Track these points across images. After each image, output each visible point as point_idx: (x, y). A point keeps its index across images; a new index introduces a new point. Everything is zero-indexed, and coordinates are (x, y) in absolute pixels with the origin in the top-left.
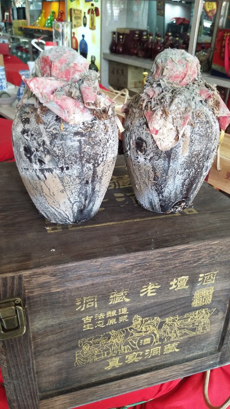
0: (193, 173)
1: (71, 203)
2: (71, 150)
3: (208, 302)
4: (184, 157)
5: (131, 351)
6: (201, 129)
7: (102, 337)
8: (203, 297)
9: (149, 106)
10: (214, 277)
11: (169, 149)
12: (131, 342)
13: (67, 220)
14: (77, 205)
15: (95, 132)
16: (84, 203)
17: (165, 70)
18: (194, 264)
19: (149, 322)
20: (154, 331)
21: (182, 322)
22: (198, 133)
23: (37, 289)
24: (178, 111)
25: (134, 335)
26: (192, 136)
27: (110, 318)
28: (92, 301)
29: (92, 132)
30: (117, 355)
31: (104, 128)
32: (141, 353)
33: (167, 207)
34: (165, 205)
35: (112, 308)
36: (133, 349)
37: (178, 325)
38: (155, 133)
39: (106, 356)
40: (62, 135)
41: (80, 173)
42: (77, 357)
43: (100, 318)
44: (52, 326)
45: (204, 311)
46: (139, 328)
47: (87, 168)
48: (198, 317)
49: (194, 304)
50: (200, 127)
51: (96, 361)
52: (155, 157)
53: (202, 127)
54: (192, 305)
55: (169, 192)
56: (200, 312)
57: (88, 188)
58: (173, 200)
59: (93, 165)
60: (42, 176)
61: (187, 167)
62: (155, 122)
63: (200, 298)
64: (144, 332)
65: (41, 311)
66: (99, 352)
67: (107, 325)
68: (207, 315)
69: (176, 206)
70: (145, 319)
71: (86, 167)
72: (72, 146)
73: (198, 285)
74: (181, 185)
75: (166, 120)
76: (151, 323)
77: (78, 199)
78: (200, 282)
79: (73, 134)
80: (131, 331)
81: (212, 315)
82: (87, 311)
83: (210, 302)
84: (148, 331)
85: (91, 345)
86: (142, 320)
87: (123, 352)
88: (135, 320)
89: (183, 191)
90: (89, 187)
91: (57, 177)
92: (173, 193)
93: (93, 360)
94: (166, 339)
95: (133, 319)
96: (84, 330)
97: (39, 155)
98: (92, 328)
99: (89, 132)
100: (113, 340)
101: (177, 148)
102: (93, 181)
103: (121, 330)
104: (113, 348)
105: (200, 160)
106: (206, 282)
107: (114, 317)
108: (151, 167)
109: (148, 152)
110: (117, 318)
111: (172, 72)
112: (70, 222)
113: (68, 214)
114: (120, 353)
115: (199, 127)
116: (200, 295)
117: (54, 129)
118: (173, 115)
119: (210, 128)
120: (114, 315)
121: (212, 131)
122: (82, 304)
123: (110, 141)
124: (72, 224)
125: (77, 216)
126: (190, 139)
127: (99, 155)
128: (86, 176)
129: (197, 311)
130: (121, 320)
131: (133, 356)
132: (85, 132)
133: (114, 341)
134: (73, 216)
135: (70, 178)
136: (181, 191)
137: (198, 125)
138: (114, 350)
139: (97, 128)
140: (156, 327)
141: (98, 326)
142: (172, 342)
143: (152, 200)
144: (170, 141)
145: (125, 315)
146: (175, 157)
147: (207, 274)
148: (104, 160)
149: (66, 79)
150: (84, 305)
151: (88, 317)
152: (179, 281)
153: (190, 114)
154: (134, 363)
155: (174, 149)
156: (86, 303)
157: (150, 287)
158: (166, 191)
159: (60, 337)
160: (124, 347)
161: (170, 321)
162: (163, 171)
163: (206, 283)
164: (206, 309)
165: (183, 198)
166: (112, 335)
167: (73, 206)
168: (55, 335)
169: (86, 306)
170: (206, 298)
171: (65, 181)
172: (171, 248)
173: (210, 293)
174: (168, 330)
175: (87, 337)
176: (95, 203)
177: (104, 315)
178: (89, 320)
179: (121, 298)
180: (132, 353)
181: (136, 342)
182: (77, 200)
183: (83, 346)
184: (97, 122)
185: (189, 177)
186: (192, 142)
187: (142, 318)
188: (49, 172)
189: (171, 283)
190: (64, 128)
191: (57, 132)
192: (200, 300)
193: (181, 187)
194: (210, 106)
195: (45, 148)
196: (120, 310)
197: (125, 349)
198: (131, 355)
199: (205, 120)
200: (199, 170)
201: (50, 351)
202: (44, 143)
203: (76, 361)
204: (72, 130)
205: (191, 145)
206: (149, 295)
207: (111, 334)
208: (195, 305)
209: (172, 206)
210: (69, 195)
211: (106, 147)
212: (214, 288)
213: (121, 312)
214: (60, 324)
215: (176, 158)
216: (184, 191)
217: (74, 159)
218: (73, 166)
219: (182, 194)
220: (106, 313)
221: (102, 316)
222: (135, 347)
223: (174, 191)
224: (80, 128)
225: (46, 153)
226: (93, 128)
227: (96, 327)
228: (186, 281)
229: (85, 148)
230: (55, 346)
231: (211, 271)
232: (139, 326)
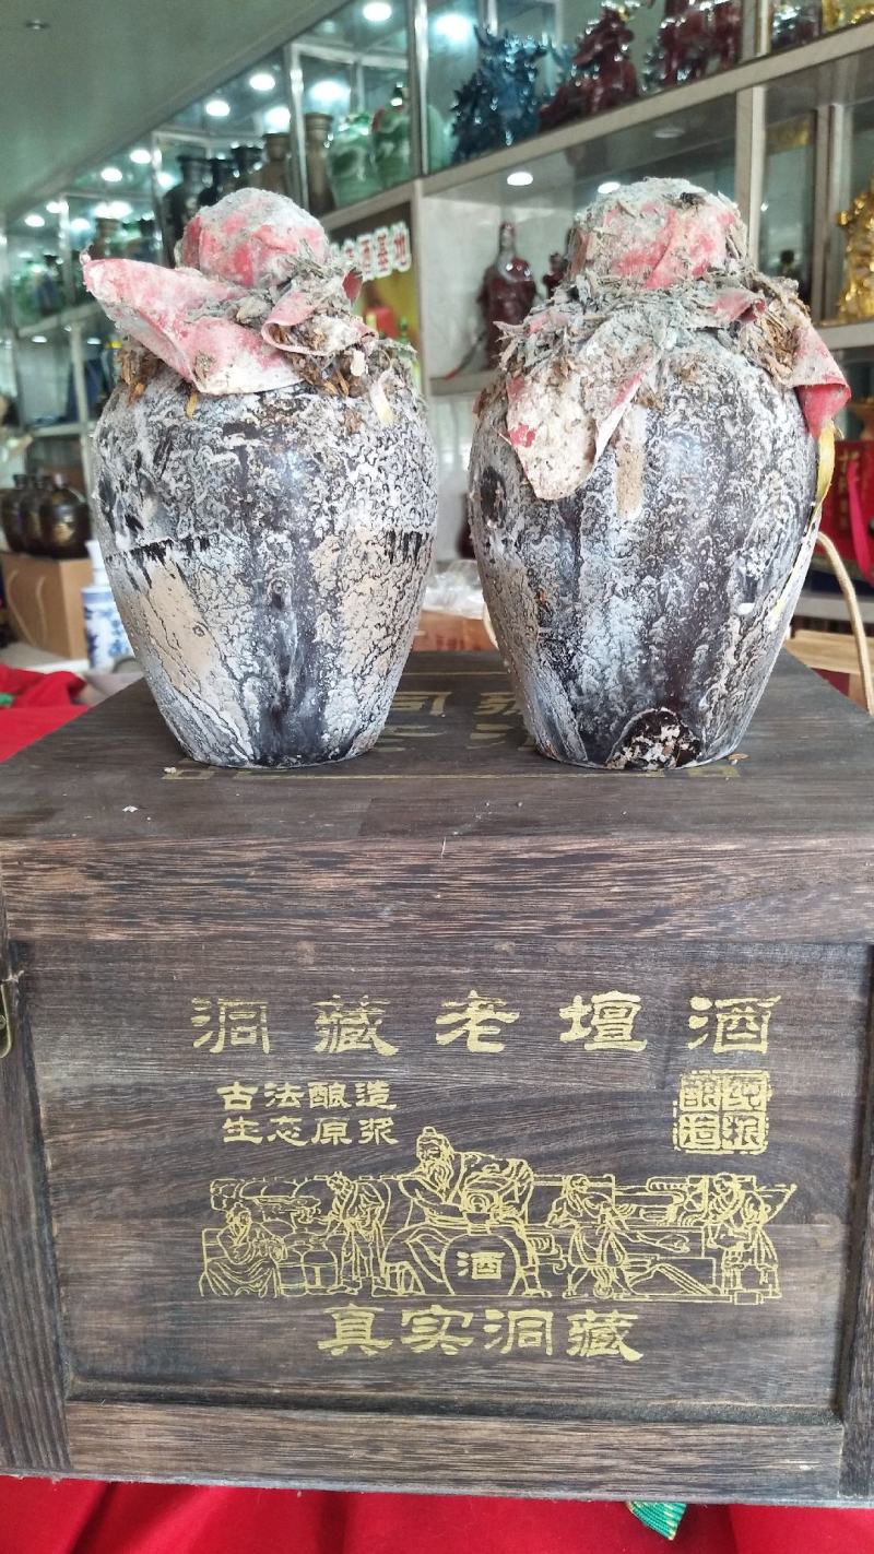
0: (678, 594)
1: (234, 677)
2: (213, 480)
3: (751, 1145)
4: (630, 526)
5: (423, 1293)
6: (694, 420)
7: (299, 1192)
8: (721, 1112)
9: (519, 359)
10: (765, 1026)
11: (571, 493)
12: (416, 1246)
13: (233, 747)
14: (254, 688)
15: (301, 426)
16: (279, 684)
17: (595, 240)
18: (637, 929)
19: (485, 1173)
20: (515, 1226)
21: (637, 1213)
22: (677, 435)
23: (42, 917)
24: (606, 361)
25: (427, 1222)
26: (651, 443)
27: (321, 1111)
28: (251, 1022)
29: (286, 425)
30: (364, 1298)
31: (342, 419)
32: (468, 1318)
33: (603, 738)
34: (596, 730)
35: (329, 1068)
36: (429, 1285)
37: (619, 1223)
38: (525, 439)
39: (318, 1283)
40: (189, 431)
41: (246, 565)
42: (209, 1255)
43: (282, 1105)
44: (112, 1091)
45: (735, 1185)
46: (448, 1192)
47: (270, 546)
48: (714, 1211)
49: (683, 1139)
50: (689, 412)
51: (281, 1298)
52: (531, 529)
53: (696, 414)
54: (675, 1138)
55: (599, 670)
56: (717, 1187)
57: (284, 625)
58: (619, 710)
59: (293, 537)
60: (139, 575)
61: (649, 568)
62: (529, 404)
63: (709, 1116)
64: (472, 1217)
65: (74, 1021)
66: (289, 1260)
67: (315, 1140)
68: (756, 1208)
69: (641, 738)
70: (470, 1154)
71: (264, 544)
72: (216, 467)
73: (691, 1046)
74: (636, 642)
75: (559, 393)
76: (497, 1180)
77: (256, 664)
78: (696, 1034)
79: (220, 430)
80: (415, 1195)
81: (782, 1219)
82: (236, 1059)
83: (764, 1149)
84: (488, 1217)
85: (258, 1217)
86: (457, 1156)
87: (388, 1287)
88: (424, 1147)
89: (653, 670)
90: (290, 623)
91: (177, 574)
92: (612, 673)
93: (271, 1291)
94: (570, 1278)
95: (418, 1142)
96: (227, 1140)
97: (129, 501)
98: (258, 1140)
99: (276, 424)
100: (344, 1217)
101: (600, 491)
102: (301, 601)
103: (371, 1179)
104: (344, 1254)
105: (702, 541)
106: (725, 1041)
107: (340, 1112)
108: (525, 570)
109: (511, 514)
110: (353, 1116)
111: (619, 245)
112: (243, 757)
113: (232, 725)
114: (374, 1287)
115: (683, 412)
116: (706, 1100)
117: (167, 416)
118: (584, 374)
119: (738, 420)
120: (336, 1104)
121: (747, 434)
122: (213, 1025)
123: (364, 468)
124: (251, 766)
125: (266, 737)
126: (643, 455)
127: (316, 507)
128: (269, 576)
129: (705, 1179)
130: (371, 1135)
131: (430, 1320)
132: (264, 424)
133: (347, 1222)
134: (250, 733)
135: (215, 578)
136: (644, 669)
137: (682, 404)
138: (349, 1269)
139: (310, 415)
140: (519, 1207)
141: (278, 1138)
142: (603, 1306)
143: (550, 711)
144: (570, 464)
145: (385, 1114)
146: (593, 524)
147: (728, 1003)
148: (338, 527)
149: (239, 277)
150: (222, 1034)
151: (237, 1088)
152: (598, 1008)
153: (651, 366)
154: (439, 1360)
155: (589, 494)
156: (230, 1025)
157: (473, 1012)
158: (585, 667)
159: (139, 1146)
160: (389, 1265)
161: (583, 1196)
162: (562, 582)
163: (727, 1048)
164: (748, 1178)
165: (659, 704)
166: (338, 1192)
167: (241, 691)
168: (122, 1135)
169: (228, 1037)
170: (741, 1124)
171: (202, 590)
172: (526, 842)
173: (755, 1101)
174: (578, 1238)
175: (243, 1175)
176: (326, 696)
177: (301, 1095)
178: (245, 1102)
179: (361, 1031)
180: (428, 1305)
181: (438, 1253)
182: (251, 670)
183: (228, 1209)
184: (315, 398)
185: (664, 612)
186: (655, 468)
187: (455, 1148)
188: (154, 559)
189: (564, 1014)
190: (196, 411)
191: (175, 422)
192: (708, 1124)
193: (640, 652)
194: (751, 348)
195: (141, 477)
196: (359, 1085)
197: (397, 1277)
198: (421, 1313)
199: (716, 391)
200: (703, 585)
201: (109, 1196)
202: (139, 456)
203: (205, 1273)
204: (222, 417)
205: (652, 478)
206: (474, 1045)
207: (332, 1186)
208: (688, 1145)
209: (623, 734)
210: (222, 646)
211: (343, 484)
212: (773, 1082)
213: (367, 1098)
214: (140, 1089)
215: (599, 531)
216: (658, 672)
217: (224, 511)
218: (222, 537)
219: (650, 684)
220: (305, 1087)
221: (294, 1095)
222: (439, 1281)
223: (615, 667)
224: (249, 410)
225: (143, 491)
226: (295, 414)
227: (271, 1138)
228: (632, 1015)
229: (258, 475)
230: (124, 1179)
231: (745, 995)
232: (445, 1185)
